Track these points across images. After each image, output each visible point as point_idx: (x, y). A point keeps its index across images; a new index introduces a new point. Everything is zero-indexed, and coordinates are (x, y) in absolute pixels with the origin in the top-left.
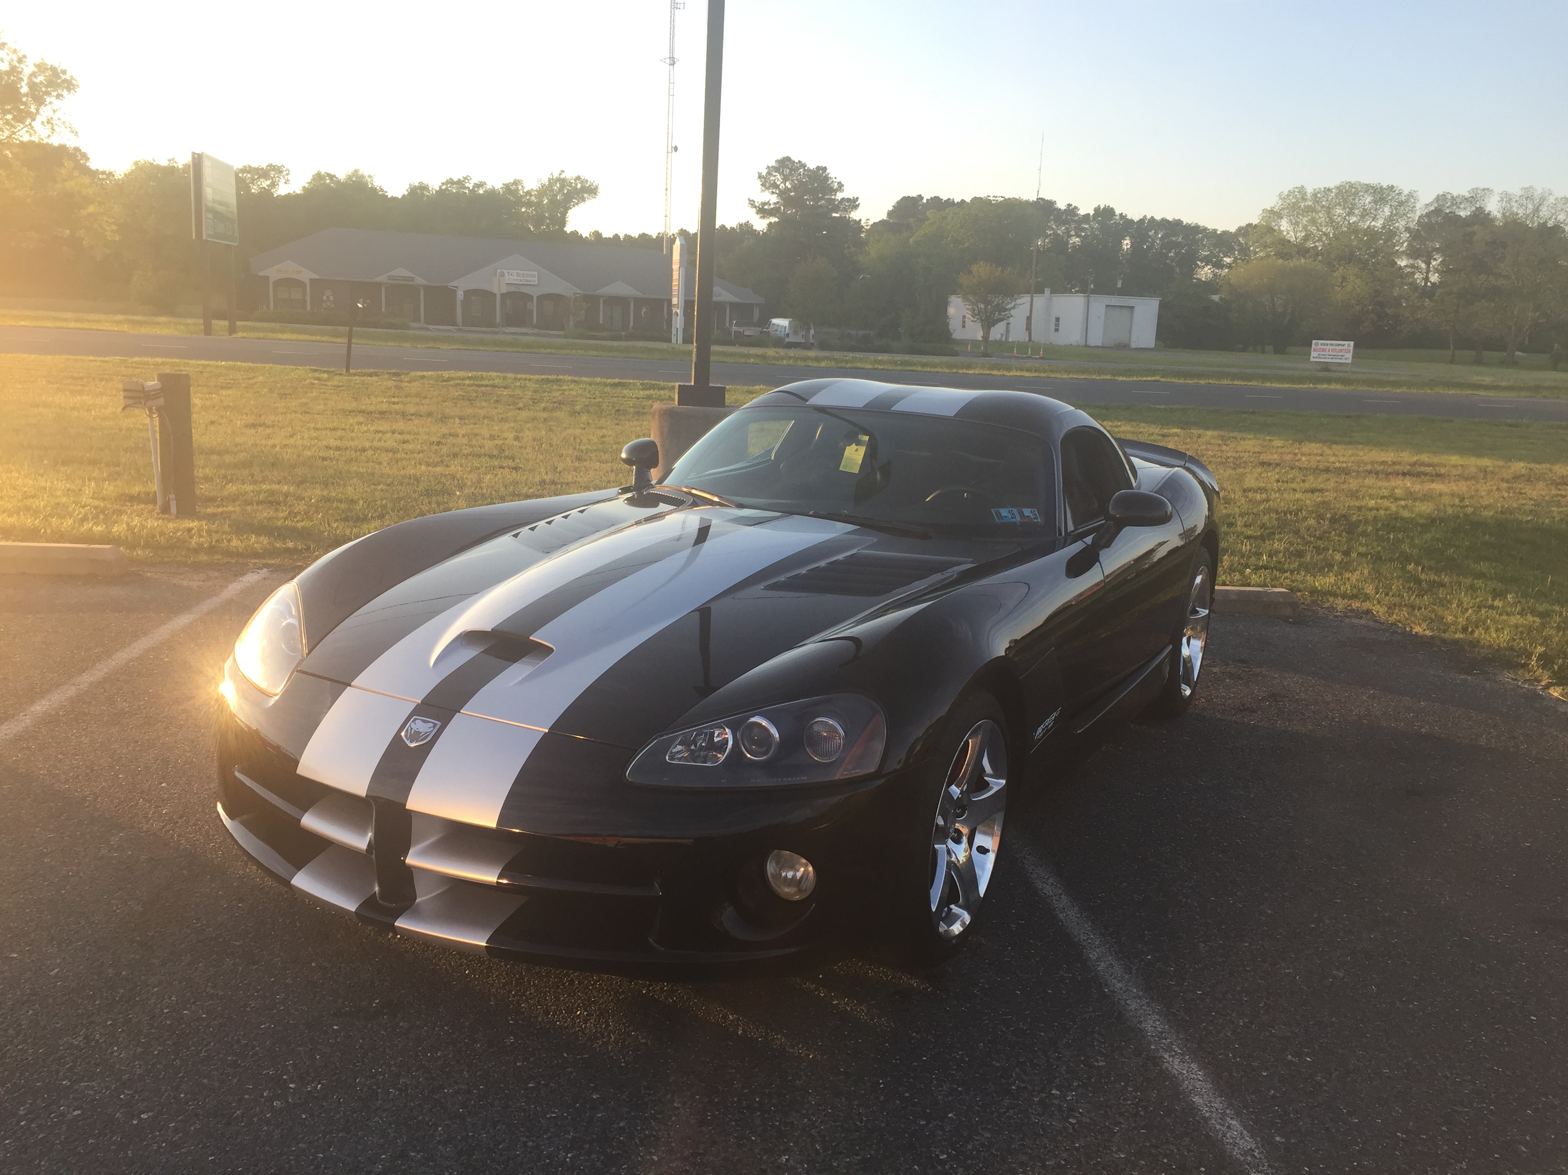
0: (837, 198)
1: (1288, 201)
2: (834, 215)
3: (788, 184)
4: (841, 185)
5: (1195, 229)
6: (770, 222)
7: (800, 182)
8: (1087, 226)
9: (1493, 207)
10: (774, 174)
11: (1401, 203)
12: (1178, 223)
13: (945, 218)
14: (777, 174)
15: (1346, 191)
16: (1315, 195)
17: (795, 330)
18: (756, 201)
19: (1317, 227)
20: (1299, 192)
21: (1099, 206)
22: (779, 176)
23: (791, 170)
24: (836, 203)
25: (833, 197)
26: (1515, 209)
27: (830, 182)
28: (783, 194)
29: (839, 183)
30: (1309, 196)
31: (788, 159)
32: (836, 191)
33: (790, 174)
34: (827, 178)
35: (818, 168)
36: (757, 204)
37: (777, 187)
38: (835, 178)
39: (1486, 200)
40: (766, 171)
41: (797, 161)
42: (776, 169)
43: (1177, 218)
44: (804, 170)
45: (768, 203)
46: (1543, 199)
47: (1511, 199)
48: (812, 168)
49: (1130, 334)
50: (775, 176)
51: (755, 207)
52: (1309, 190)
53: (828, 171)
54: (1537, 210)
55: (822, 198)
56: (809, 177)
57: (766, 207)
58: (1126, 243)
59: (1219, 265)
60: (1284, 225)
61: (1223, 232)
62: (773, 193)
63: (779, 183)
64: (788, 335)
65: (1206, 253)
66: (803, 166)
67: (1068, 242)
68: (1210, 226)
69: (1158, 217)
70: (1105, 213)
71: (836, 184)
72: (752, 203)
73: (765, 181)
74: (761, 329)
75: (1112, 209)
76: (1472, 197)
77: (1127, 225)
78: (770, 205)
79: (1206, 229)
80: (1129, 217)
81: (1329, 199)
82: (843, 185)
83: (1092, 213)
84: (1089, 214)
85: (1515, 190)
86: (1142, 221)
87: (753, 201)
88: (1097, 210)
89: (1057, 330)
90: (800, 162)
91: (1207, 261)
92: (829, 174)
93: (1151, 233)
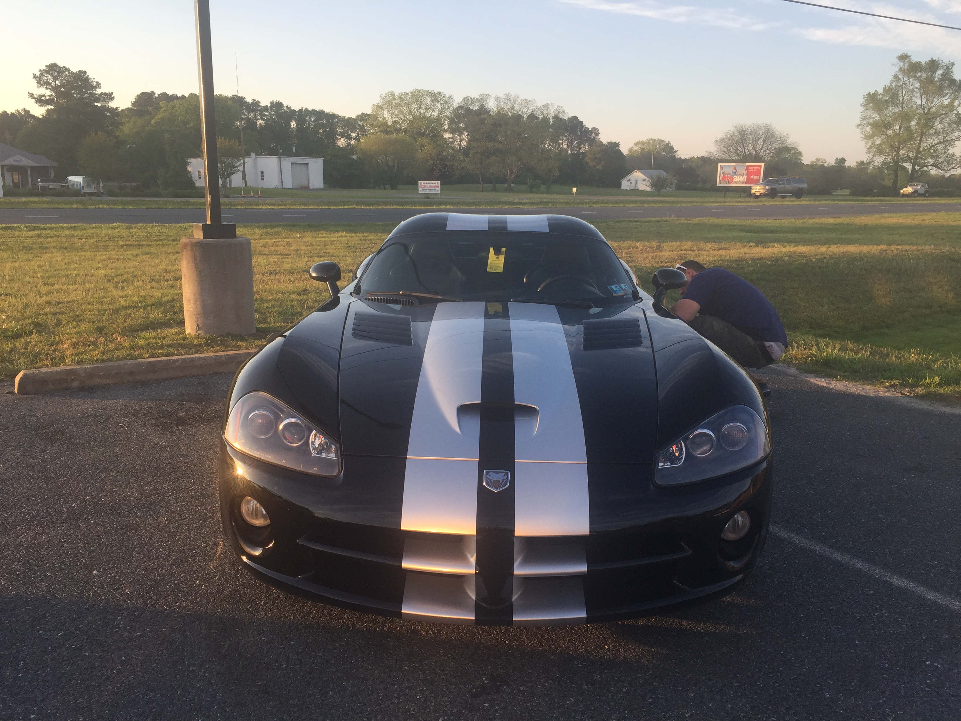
0: (97, 93)
1: (386, 100)
2: (96, 104)
3: (57, 82)
4: (98, 84)
5: (333, 116)
6: (48, 109)
7: (68, 81)
8: (267, 113)
9: (491, 105)
10: (46, 75)
11: (446, 102)
12: (322, 112)
13: (174, 107)
14: (48, 75)
15: (417, 95)
16: (400, 97)
17: (88, 184)
18: (34, 94)
19: (404, 115)
20: (391, 95)
21: (273, 101)
22: (50, 77)
23: (59, 72)
24: (97, 96)
25: (94, 92)
26: (502, 106)
27: (90, 82)
28: (55, 89)
29: (97, 82)
30: (397, 97)
31: (56, 65)
32: (96, 87)
33: (59, 76)
34: (87, 79)
35: (80, 72)
36: (35, 96)
37: (50, 84)
38: (94, 79)
39: (488, 100)
40: (39, 73)
41: (62, 66)
42: (48, 72)
43: (321, 109)
44: (69, 73)
45: (44, 96)
46: (515, 101)
47: (500, 100)
48: (75, 72)
49: (308, 180)
50: (47, 77)
51: (34, 98)
52: (397, 94)
53: (88, 74)
54: (513, 107)
55: (86, 93)
56: (74, 77)
57: (43, 98)
58: (293, 124)
59: (349, 138)
60: (386, 114)
61: (349, 118)
62: (47, 88)
63: (50, 81)
64: (83, 188)
65: (341, 131)
66: (68, 70)
67: (257, 124)
68: (341, 114)
69: (310, 109)
70: (277, 106)
71: (95, 83)
72: (31, 95)
73: (40, 80)
74: (61, 184)
75: (281, 103)
76: (481, 99)
77: (292, 114)
78: (46, 97)
79: (339, 116)
80: (292, 108)
81: (408, 99)
82: (100, 84)
83: (269, 105)
84: (267, 106)
85: (502, 95)
86: (301, 111)
87: (32, 94)
88: (272, 103)
89: (263, 179)
90: (64, 67)
91: (342, 135)
92: (88, 76)
93: (307, 118)
